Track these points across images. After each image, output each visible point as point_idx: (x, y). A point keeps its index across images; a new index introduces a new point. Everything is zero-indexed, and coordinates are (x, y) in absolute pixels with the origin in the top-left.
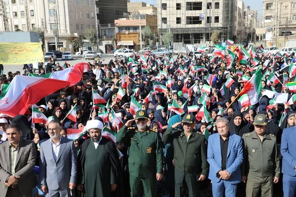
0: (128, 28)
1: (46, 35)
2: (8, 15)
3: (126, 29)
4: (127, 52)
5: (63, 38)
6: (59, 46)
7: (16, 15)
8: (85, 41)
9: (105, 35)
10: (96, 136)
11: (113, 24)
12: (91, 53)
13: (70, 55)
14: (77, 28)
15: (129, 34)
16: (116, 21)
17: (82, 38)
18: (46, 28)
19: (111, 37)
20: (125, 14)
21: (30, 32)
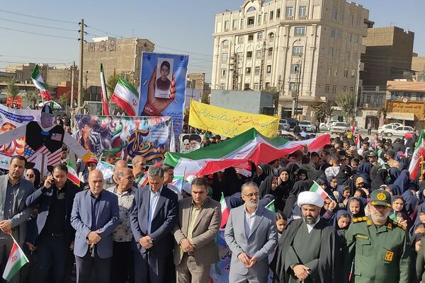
0: (407, 94)
1: (281, 97)
2: (240, 72)
3: (405, 95)
4: (401, 129)
5: (304, 102)
6: (296, 113)
7: (249, 72)
8: (335, 108)
9: (368, 102)
10: (310, 216)
11: (384, 87)
12: (342, 125)
13: (309, 126)
14: (327, 89)
15: (408, 103)
16: (389, 83)
17: (331, 104)
18: (283, 87)
19: (377, 106)
20: (405, 73)
21: (262, 92)
